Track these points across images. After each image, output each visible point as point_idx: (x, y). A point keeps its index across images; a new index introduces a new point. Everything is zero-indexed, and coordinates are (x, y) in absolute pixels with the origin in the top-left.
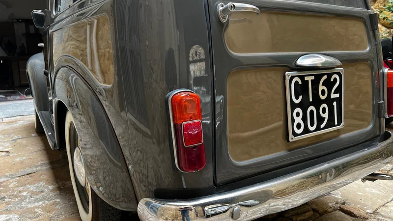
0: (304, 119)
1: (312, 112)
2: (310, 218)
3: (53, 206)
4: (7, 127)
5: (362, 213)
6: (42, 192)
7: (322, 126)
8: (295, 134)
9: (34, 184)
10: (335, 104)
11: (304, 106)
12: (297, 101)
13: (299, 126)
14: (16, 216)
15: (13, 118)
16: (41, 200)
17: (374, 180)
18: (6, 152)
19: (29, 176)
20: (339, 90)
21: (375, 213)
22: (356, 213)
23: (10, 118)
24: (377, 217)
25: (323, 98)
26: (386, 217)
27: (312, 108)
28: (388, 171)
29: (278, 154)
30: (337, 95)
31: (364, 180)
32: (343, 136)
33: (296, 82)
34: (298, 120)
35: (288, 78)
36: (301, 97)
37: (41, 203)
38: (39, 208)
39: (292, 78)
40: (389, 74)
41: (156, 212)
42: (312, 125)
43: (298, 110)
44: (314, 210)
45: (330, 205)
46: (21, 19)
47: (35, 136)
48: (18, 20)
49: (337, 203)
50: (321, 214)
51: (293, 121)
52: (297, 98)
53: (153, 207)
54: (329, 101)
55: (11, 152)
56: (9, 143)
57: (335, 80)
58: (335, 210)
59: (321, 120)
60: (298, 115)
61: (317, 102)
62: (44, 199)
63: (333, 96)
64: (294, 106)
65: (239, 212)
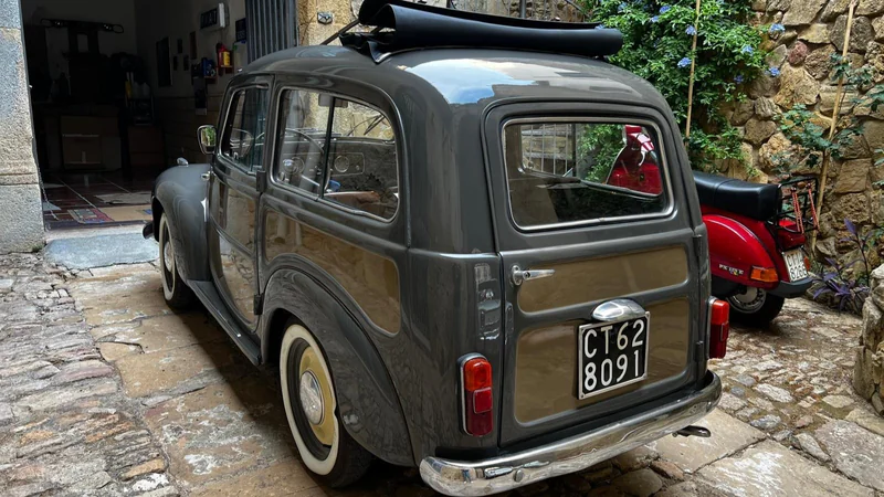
0: (598, 374)
1: (607, 365)
2: (608, 476)
3: (255, 445)
4: (108, 290)
5: (678, 473)
6: (230, 421)
7: (618, 380)
8: (585, 391)
9: (212, 408)
10: (636, 353)
11: (598, 360)
12: (589, 356)
13: (591, 382)
14: (210, 457)
15: (109, 269)
16: (234, 434)
17: (687, 435)
18: (134, 344)
19: (197, 393)
20: (642, 338)
21: (695, 473)
22: (670, 472)
23: (101, 269)
24: (698, 479)
25: (621, 348)
26: (708, 480)
27: (608, 361)
28: (735, 411)
29: (565, 413)
30: (641, 343)
31: (675, 434)
32: (646, 387)
33: (592, 335)
34: (590, 375)
35: (581, 333)
36: (595, 350)
37: (236, 439)
38: (236, 446)
39: (587, 331)
40: (714, 307)
41: (439, 471)
42: (606, 380)
43: (592, 365)
44: (615, 466)
45: (638, 459)
46: (61, 21)
47: (168, 314)
48: (53, 22)
49: (648, 457)
50: (623, 473)
51: (585, 377)
52: (590, 352)
53: (435, 465)
54: (629, 351)
55: (144, 344)
56: (131, 325)
57: (639, 326)
58: (643, 467)
59: (617, 372)
60: (590, 370)
61: (614, 354)
62: (237, 433)
63: (634, 344)
64: (586, 361)
65: (522, 474)
